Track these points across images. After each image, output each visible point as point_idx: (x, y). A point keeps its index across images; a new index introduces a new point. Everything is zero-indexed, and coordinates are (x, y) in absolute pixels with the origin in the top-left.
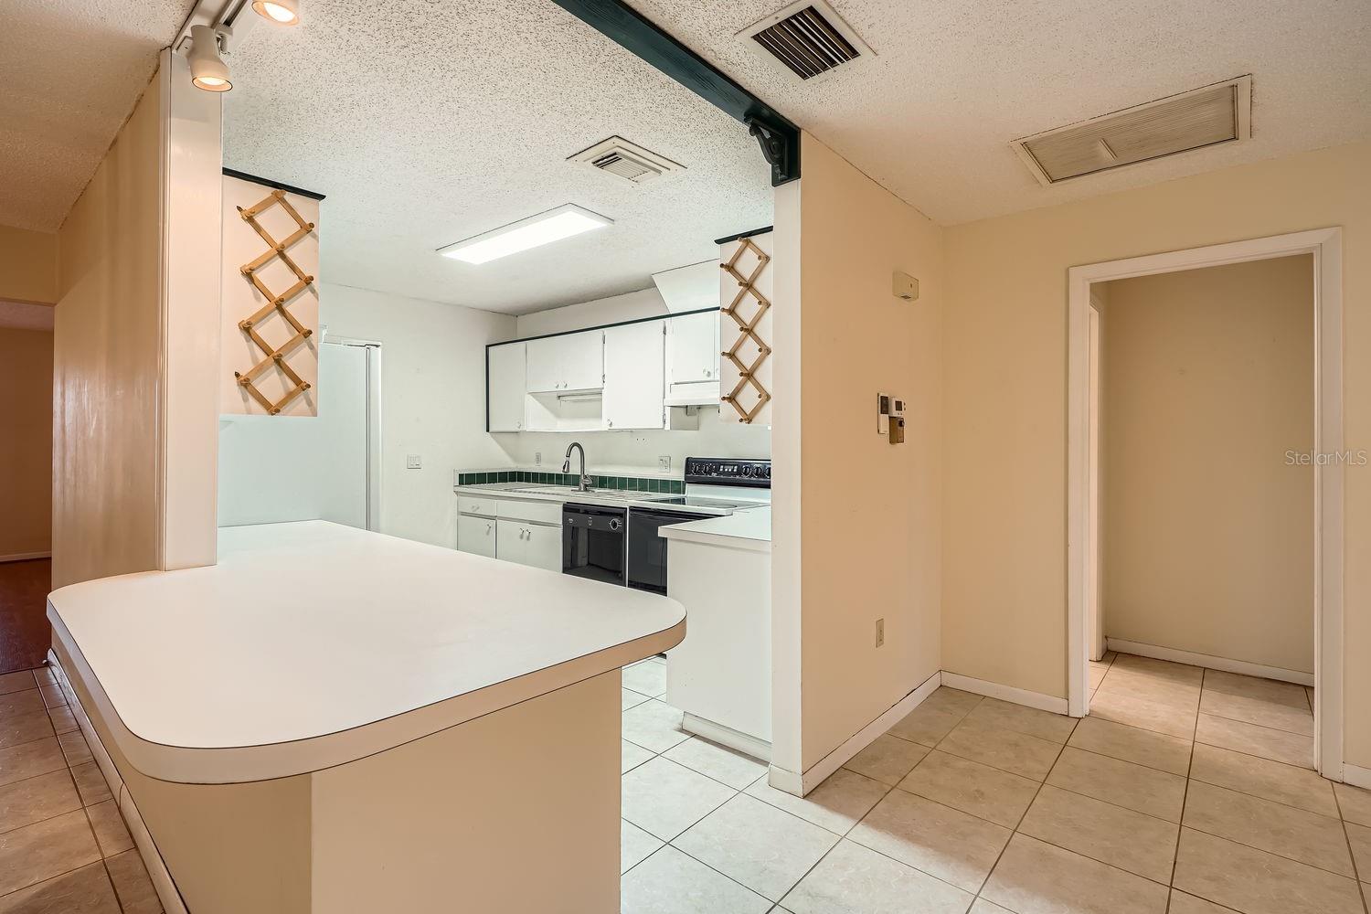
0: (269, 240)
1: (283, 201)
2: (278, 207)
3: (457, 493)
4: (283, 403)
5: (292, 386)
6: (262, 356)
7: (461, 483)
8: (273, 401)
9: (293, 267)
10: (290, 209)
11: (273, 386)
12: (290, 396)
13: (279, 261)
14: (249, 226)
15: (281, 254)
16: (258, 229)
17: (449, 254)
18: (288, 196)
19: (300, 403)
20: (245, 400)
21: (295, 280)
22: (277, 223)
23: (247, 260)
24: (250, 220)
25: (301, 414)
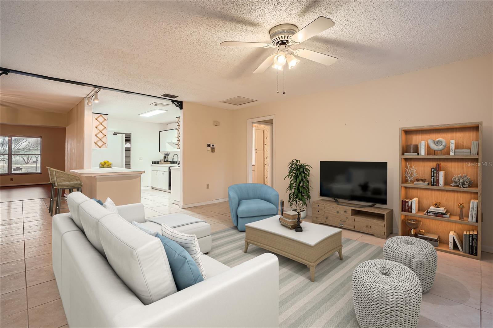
0: (99, 122)
1: (102, 116)
2: (101, 117)
3: (151, 166)
4: (102, 146)
5: (103, 144)
6: (98, 139)
7: (153, 163)
8: (100, 146)
9: (103, 126)
10: (103, 117)
11: (100, 143)
12: (103, 145)
13: (101, 125)
14: (96, 120)
15: (101, 124)
16: (98, 121)
17: (141, 115)
18: (102, 115)
19: (104, 146)
20: (96, 146)
21: (103, 127)
22: (101, 119)
23: (96, 125)
24: (97, 119)
25: (105, 148)
